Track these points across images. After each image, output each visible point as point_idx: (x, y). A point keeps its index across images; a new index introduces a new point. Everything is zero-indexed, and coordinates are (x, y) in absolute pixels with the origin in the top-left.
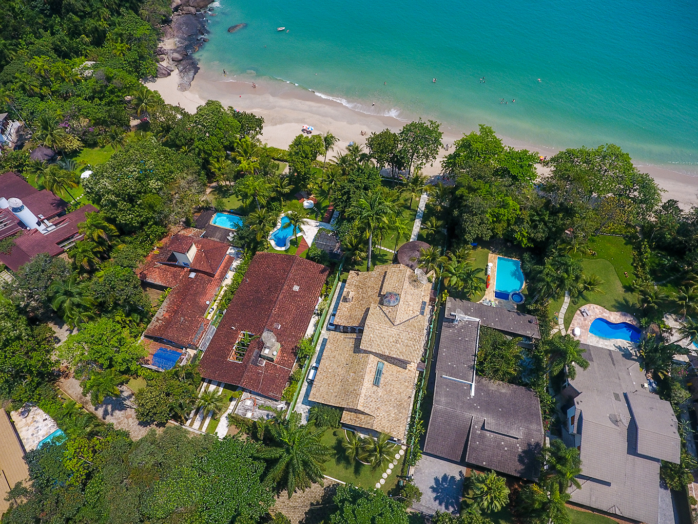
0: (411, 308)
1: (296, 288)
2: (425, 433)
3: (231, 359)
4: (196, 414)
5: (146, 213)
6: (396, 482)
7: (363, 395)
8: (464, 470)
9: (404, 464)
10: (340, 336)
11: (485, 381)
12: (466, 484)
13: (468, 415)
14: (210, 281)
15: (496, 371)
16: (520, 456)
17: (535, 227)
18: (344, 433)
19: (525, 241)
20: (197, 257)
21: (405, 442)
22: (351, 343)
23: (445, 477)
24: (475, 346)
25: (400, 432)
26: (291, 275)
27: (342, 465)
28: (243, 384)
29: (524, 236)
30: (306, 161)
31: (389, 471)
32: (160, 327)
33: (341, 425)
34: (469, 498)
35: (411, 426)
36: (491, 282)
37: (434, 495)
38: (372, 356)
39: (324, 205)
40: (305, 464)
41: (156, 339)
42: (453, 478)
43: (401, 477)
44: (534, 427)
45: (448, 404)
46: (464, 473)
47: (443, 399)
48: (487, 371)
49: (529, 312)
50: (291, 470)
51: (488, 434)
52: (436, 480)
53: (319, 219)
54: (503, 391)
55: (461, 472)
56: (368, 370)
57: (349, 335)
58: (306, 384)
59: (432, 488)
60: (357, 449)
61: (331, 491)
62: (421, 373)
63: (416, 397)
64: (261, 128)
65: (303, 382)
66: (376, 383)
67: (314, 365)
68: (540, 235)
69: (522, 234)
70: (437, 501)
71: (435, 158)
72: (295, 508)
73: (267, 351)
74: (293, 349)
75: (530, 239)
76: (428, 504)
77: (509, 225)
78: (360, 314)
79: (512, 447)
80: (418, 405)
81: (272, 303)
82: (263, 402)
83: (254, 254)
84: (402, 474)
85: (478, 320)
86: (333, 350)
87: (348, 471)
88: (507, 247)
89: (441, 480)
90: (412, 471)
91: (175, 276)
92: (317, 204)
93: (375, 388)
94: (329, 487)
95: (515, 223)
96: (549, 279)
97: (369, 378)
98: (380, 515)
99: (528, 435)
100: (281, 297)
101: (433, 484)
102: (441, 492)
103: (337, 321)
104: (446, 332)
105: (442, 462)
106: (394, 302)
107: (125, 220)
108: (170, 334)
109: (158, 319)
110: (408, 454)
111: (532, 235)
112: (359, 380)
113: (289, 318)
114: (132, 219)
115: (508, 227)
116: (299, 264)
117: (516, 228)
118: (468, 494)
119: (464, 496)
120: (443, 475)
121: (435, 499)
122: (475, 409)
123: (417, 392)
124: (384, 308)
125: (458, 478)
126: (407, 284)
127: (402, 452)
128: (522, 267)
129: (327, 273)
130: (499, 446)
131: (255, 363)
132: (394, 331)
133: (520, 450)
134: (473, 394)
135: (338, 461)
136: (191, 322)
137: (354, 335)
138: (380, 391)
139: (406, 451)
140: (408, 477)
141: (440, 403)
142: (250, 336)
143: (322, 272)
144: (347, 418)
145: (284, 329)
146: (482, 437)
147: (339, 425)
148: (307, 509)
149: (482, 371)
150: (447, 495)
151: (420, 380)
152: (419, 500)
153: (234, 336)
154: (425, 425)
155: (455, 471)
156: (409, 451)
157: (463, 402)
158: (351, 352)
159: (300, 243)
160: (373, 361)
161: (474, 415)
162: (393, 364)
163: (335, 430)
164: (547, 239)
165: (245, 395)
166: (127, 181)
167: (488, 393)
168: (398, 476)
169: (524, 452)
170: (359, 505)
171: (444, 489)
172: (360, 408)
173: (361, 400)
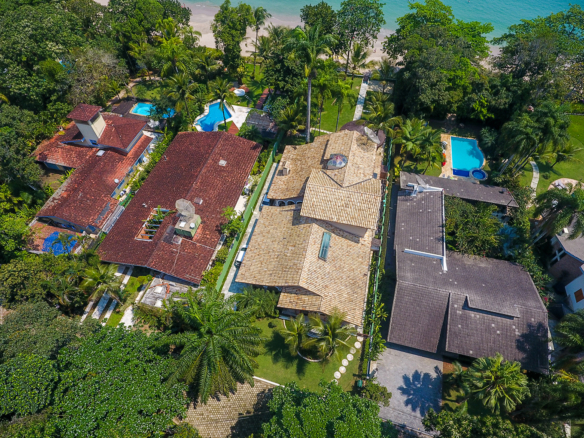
0: (362, 171)
1: (223, 163)
2: (388, 319)
3: (138, 238)
4: (94, 307)
5: (46, 83)
6: (353, 383)
7: (306, 269)
8: (440, 364)
9: (362, 359)
10: (276, 210)
11: (457, 256)
12: (446, 383)
13: (444, 291)
14: (121, 160)
15: (471, 241)
16: (518, 341)
17: (496, 93)
18: (282, 324)
19: (485, 111)
20: (106, 133)
21: (360, 331)
22: (289, 215)
23: (416, 375)
24: (441, 216)
25: (355, 317)
26: (216, 150)
27: (280, 364)
28: (151, 264)
29: (482, 105)
30: (234, 32)
31: (342, 369)
32: (55, 206)
33: (278, 312)
34: (452, 401)
35: (368, 312)
36: (447, 159)
37: (405, 398)
38: (315, 226)
39: (256, 93)
40: (226, 353)
41: (52, 223)
42: (427, 375)
43: (359, 376)
44: (531, 303)
45: (416, 280)
46: (441, 368)
47: (408, 275)
48: (460, 241)
49: (497, 184)
50: (205, 362)
51: (472, 314)
52: (406, 378)
53: (251, 105)
54: (483, 265)
55: (436, 368)
56: (311, 241)
57: (287, 208)
58: (234, 268)
59: (400, 388)
60: (300, 335)
61: (265, 397)
62: (376, 253)
63: (372, 279)
64: (188, 20)
65: (230, 266)
66: (323, 256)
67: (244, 246)
68: (503, 101)
69: (481, 103)
70: (410, 406)
71: (375, 37)
72: (217, 421)
73: (182, 225)
74: (217, 226)
75: (491, 109)
76: (397, 410)
77: (465, 93)
78: (298, 185)
79: (506, 330)
80: (376, 288)
81: (193, 177)
82: (178, 289)
83: (175, 134)
84: (361, 373)
85: (441, 189)
86: (267, 224)
87: (289, 370)
88: (460, 128)
89: (411, 378)
90: (374, 366)
91: (80, 156)
92: (249, 93)
93: (321, 262)
94: (263, 392)
95: (473, 91)
96: (529, 130)
97: (312, 251)
98: (341, 418)
99: (526, 313)
100: (204, 171)
101: (401, 383)
102: (413, 395)
103: (272, 195)
104: (403, 206)
105: (412, 356)
106: (341, 163)
107: (20, 89)
108: (67, 214)
109: (54, 199)
110: (367, 346)
111: (493, 103)
112: (300, 253)
113: (213, 193)
114: (29, 89)
115: (464, 97)
116: (226, 139)
117: (474, 96)
118: (450, 396)
119: (444, 399)
120: (413, 372)
121: (407, 403)
122: (452, 284)
123: (373, 273)
124: (329, 172)
125: (434, 375)
126: (354, 146)
127: (358, 345)
128: (480, 145)
129: (259, 150)
130: (489, 329)
131: (169, 241)
132: (342, 193)
133: (517, 333)
134: (445, 268)
135: (276, 359)
136: (94, 201)
137: (293, 207)
138: (328, 267)
139: (364, 343)
140: (369, 375)
141: (406, 278)
142: (164, 213)
143: (255, 148)
144: (286, 301)
145: (207, 204)
146: (465, 318)
147: (275, 313)
148: (234, 423)
149: (453, 243)
150: (422, 397)
151: (375, 258)
152: (386, 404)
153: (145, 213)
154: (388, 309)
155: (429, 367)
156: (367, 343)
157: (435, 278)
158: (290, 225)
159: (229, 127)
160: (316, 231)
161: (452, 292)
162: (342, 236)
163: (271, 320)
164: (511, 105)
165: (155, 281)
166: (17, 37)
167: (464, 267)
168: (354, 375)
169: (523, 336)
170: (305, 406)
171: (417, 391)
172: (302, 284)
173: (304, 275)
